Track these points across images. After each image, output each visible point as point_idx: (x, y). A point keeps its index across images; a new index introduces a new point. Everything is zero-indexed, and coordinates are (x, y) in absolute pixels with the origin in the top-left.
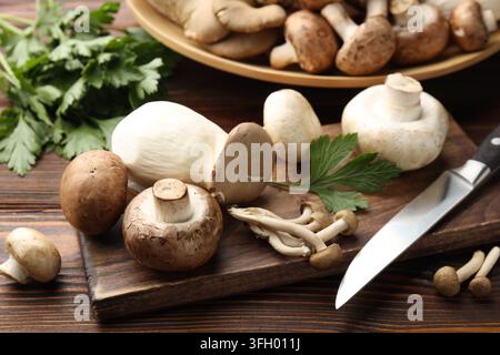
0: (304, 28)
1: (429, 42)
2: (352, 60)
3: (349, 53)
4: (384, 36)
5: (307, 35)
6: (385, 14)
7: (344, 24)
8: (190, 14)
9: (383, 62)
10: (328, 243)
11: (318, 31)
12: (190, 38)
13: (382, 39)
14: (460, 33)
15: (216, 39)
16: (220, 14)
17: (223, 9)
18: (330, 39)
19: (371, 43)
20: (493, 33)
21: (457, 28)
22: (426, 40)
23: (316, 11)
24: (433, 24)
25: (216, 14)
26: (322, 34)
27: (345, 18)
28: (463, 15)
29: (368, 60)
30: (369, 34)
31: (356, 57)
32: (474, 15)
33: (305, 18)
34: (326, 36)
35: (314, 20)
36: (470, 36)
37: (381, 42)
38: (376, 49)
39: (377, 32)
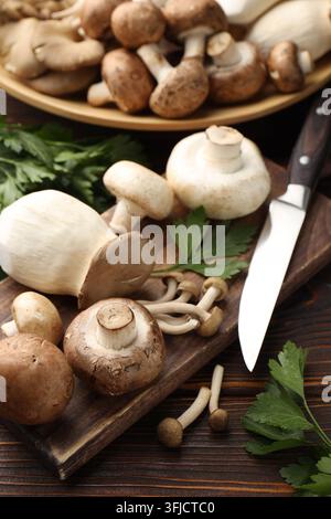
0: (118, 70)
1: (244, 84)
2: (163, 105)
3: (160, 98)
4: (195, 81)
5: (121, 78)
6: (202, 55)
7: (158, 66)
8: (10, 46)
9: (195, 106)
10: (209, 310)
11: (131, 74)
12: (10, 72)
13: (193, 84)
14: (275, 75)
15: (34, 75)
16: (38, 50)
17: (40, 46)
18: (144, 81)
19: (182, 89)
20: (308, 74)
21: (273, 71)
22: (241, 82)
23: (132, 51)
24: (249, 66)
25: (34, 50)
26: (135, 76)
27: (160, 59)
28: (279, 57)
29: (180, 105)
30: (180, 80)
31: (167, 103)
32: (289, 58)
33: (120, 59)
34: (140, 77)
35: (128, 62)
36: (285, 79)
37: (192, 88)
38: (187, 95)
39: (188, 78)
